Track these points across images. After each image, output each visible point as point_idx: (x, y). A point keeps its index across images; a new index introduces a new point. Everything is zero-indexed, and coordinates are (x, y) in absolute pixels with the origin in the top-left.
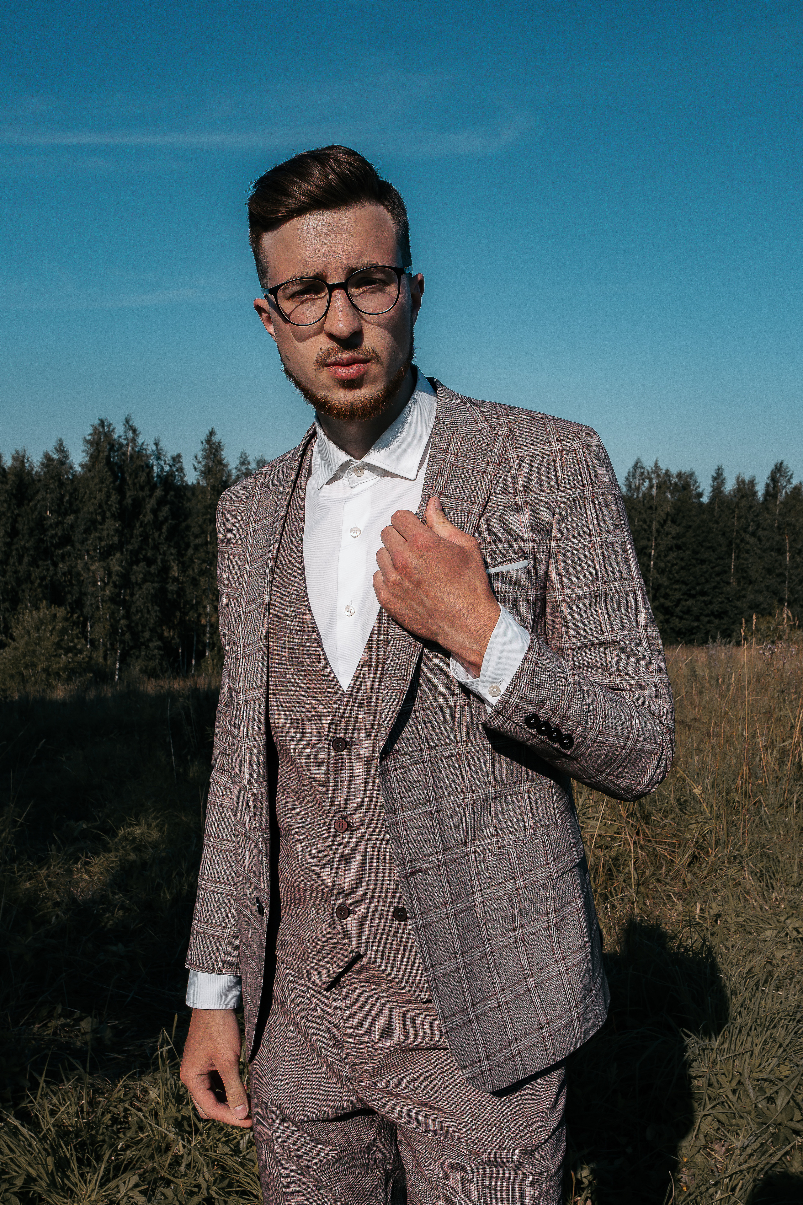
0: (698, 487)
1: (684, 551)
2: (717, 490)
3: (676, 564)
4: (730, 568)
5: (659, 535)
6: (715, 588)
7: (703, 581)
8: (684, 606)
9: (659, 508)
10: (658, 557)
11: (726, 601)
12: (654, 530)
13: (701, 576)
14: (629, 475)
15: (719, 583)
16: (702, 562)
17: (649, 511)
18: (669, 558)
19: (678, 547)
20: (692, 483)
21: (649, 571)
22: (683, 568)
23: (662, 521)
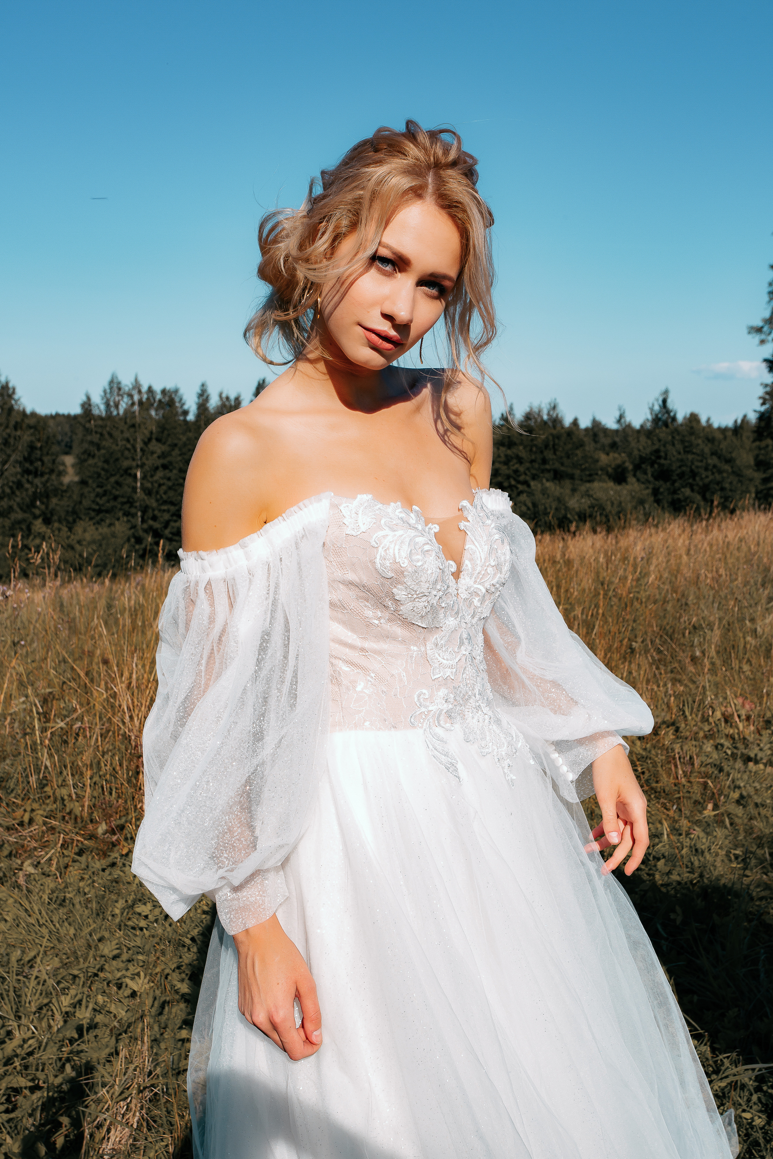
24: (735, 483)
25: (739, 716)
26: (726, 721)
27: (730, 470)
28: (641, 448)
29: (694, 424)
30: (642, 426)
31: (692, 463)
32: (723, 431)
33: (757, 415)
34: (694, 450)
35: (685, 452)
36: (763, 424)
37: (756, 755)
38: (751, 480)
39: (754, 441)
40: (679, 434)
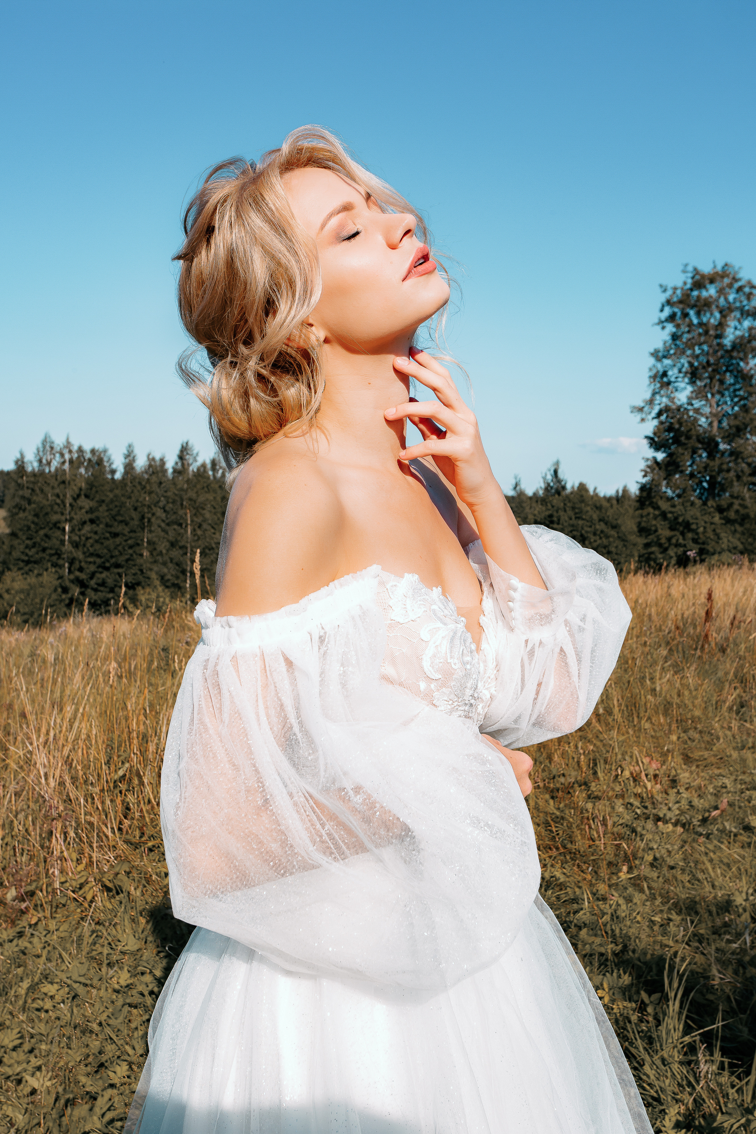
0: (112, 463)
1: (98, 525)
2: (129, 467)
3: (90, 538)
4: (142, 540)
5: (72, 509)
6: (127, 560)
7: (117, 553)
8: (99, 579)
9: (72, 483)
10: (72, 531)
11: (139, 572)
12: (68, 505)
13: (115, 548)
14: (38, 451)
15: (131, 555)
16: (116, 535)
17: (62, 486)
18: (83, 532)
19: (92, 521)
20: (105, 459)
21: (64, 545)
22: (97, 541)
23: (75, 496)
24: (620, 547)
25: (647, 775)
26: (635, 780)
27: (616, 535)
28: (536, 512)
29: (583, 493)
30: (535, 494)
31: (582, 528)
32: (609, 499)
33: (639, 486)
34: (584, 517)
35: (576, 518)
36: (645, 494)
37: (665, 815)
38: (634, 545)
39: (637, 509)
40: (570, 501)
